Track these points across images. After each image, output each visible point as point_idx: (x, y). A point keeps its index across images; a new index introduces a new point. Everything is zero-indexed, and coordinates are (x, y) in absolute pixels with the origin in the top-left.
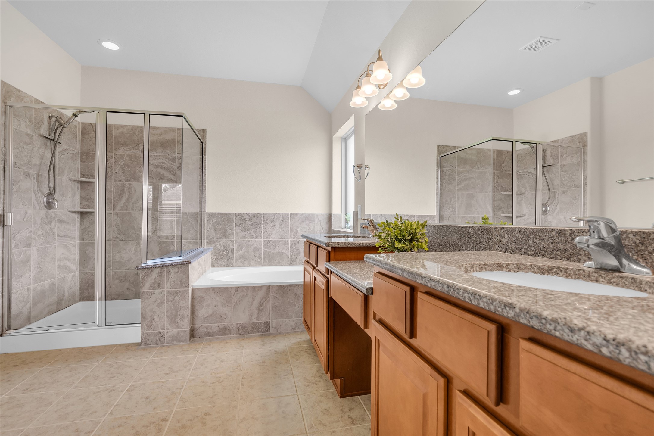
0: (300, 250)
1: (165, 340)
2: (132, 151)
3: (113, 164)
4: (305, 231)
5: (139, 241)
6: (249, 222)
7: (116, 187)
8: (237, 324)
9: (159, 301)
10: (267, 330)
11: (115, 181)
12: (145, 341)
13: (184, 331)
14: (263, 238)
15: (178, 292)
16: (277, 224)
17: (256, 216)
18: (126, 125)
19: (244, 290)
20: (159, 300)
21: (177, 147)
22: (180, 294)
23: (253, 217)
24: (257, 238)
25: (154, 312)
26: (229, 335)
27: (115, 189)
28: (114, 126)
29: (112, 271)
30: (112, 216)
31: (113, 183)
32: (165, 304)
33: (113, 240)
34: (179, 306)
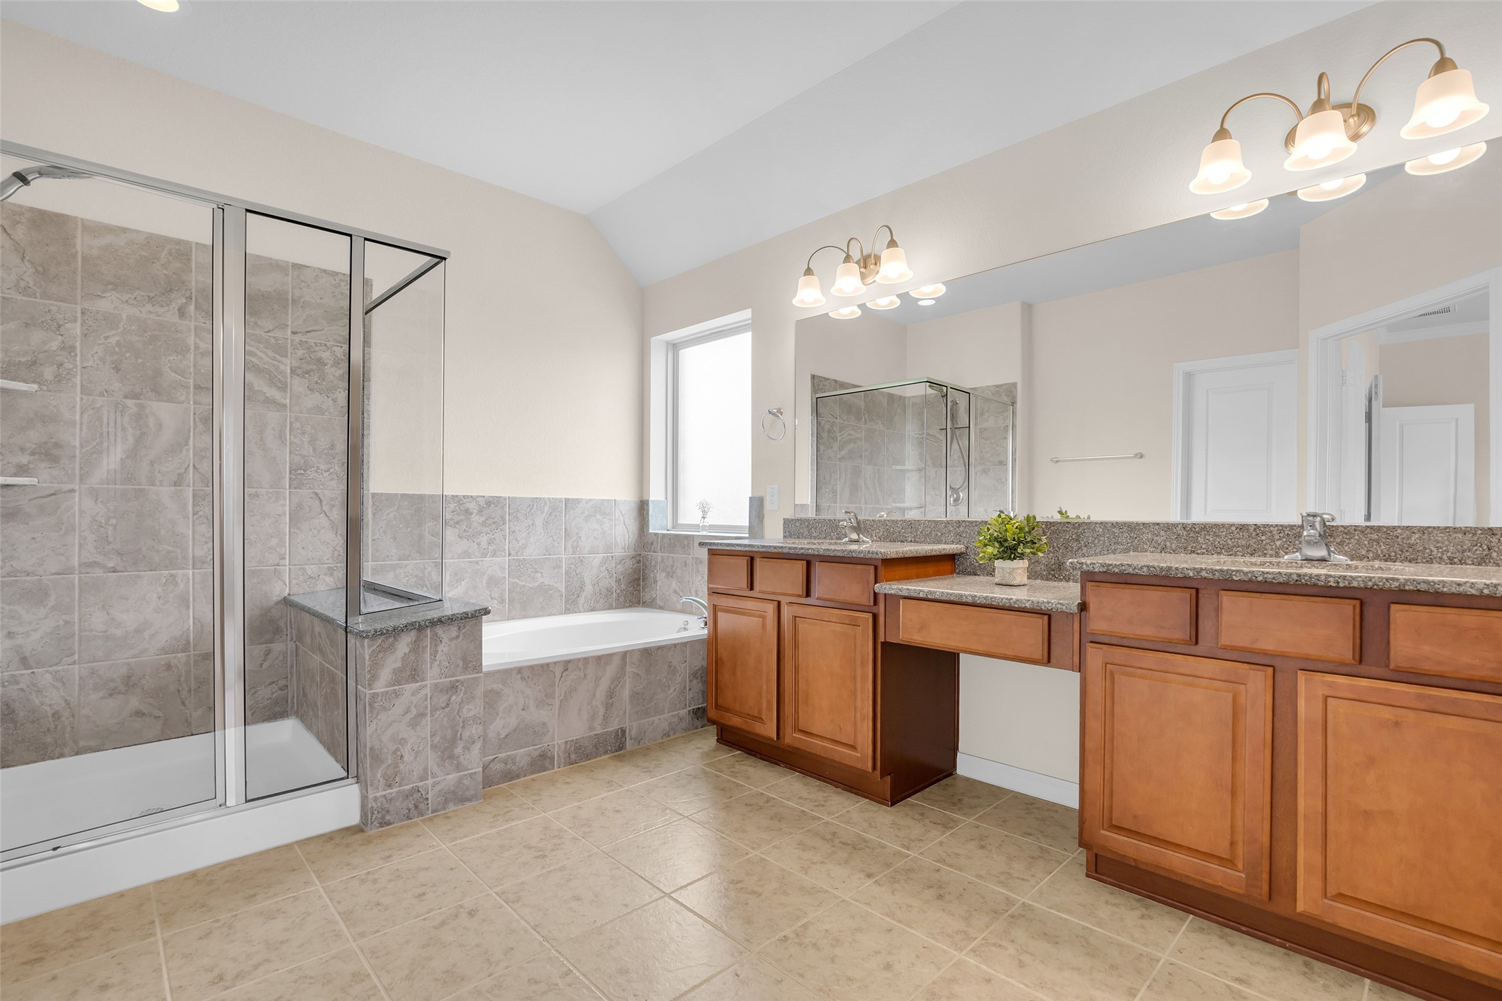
0: (585, 578)
1: (428, 804)
2: (149, 307)
3: (79, 339)
4: (595, 537)
5: (172, 572)
6: (478, 517)
7: (91, 412)
8: (567, 742)
9: (414, 712)
10: (621, 747)
11: (85, 391)
12: (379, 816)
13: (471, 775)
14: (507, 555)
15: (457, 684)
16: (539, 521)
17: (494, 503)
18: (127, 229)
19: (581, 665)
20: (413, 709)
21: (290, 315)
22: (463, 688)
23: (486, 504)
24: (494, 554)
25: (403, 741)
26: (551, 769)
27: (85, 416)
28: (79, 224)
29: (77, 666)
30: (77, 499)
31: (78, 399)
32: (428, 718)
33: (80, 573)
34: (460, 717)
